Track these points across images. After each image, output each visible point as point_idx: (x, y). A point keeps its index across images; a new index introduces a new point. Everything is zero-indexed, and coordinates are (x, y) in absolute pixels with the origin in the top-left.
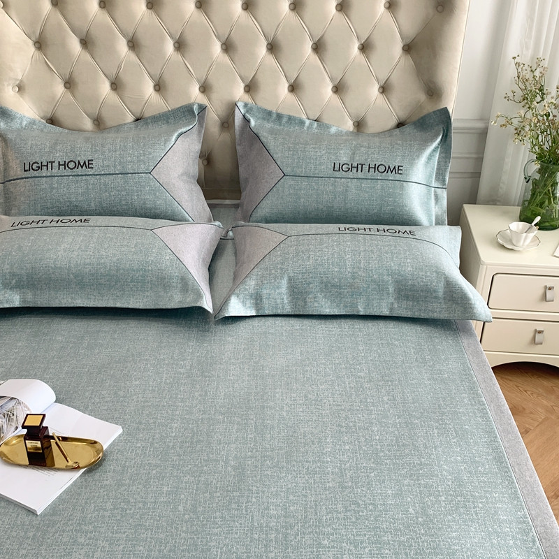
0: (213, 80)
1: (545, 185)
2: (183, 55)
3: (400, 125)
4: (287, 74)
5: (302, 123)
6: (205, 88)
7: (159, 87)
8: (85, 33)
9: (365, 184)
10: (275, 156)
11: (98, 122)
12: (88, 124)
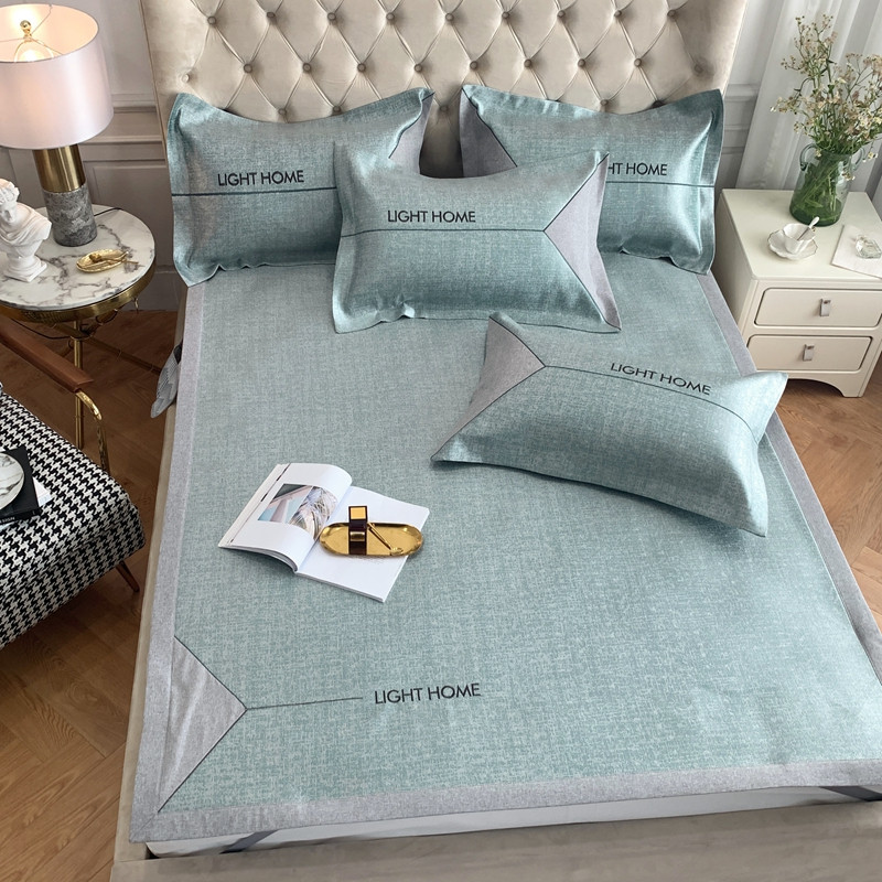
0: (434, 58)
1: (824, 175)
2: (398, 30)
3: (658, 104)
4: (527, 49)
5: (541, 106)
6: (422, 68)
7: (364, 68)
8: (276, 7)
9: (624, 189)
10: (513, 155)
11: (286, 112)
12: (273, 115)
